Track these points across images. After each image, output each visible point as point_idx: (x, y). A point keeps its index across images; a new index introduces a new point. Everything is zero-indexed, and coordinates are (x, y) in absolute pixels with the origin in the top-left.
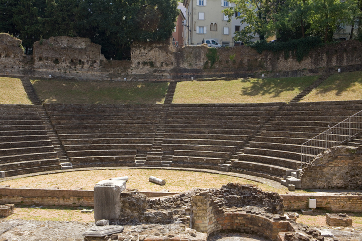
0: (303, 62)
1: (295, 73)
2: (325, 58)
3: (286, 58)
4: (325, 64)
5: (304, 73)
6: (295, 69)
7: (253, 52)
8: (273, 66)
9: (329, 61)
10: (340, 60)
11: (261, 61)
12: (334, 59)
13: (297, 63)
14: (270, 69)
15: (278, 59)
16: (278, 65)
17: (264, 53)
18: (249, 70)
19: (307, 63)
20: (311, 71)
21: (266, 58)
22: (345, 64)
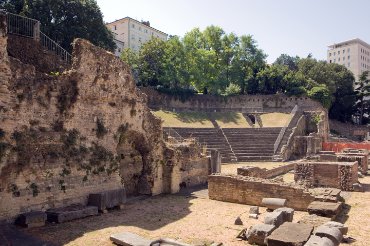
0: (185, 103)
1: (181, 109)
2: (197, 102)
3: (175, 100)
4: (197, 106)
5: (186, 110)
6: (180, 107)
7: (156, 93)
8: (168, 103)
9: (200, 105)
10: (205, 105)
11: (160, 100)
12: (202, 104)
13: (182, 104)
14: (167, 106)
15: (171, 99)
16: (171, 103)
17: (162, 94)
18: (154, 104)
19: (187, 104)
20: (190, 109)
21: (164, 98)
22: (208, 107)
